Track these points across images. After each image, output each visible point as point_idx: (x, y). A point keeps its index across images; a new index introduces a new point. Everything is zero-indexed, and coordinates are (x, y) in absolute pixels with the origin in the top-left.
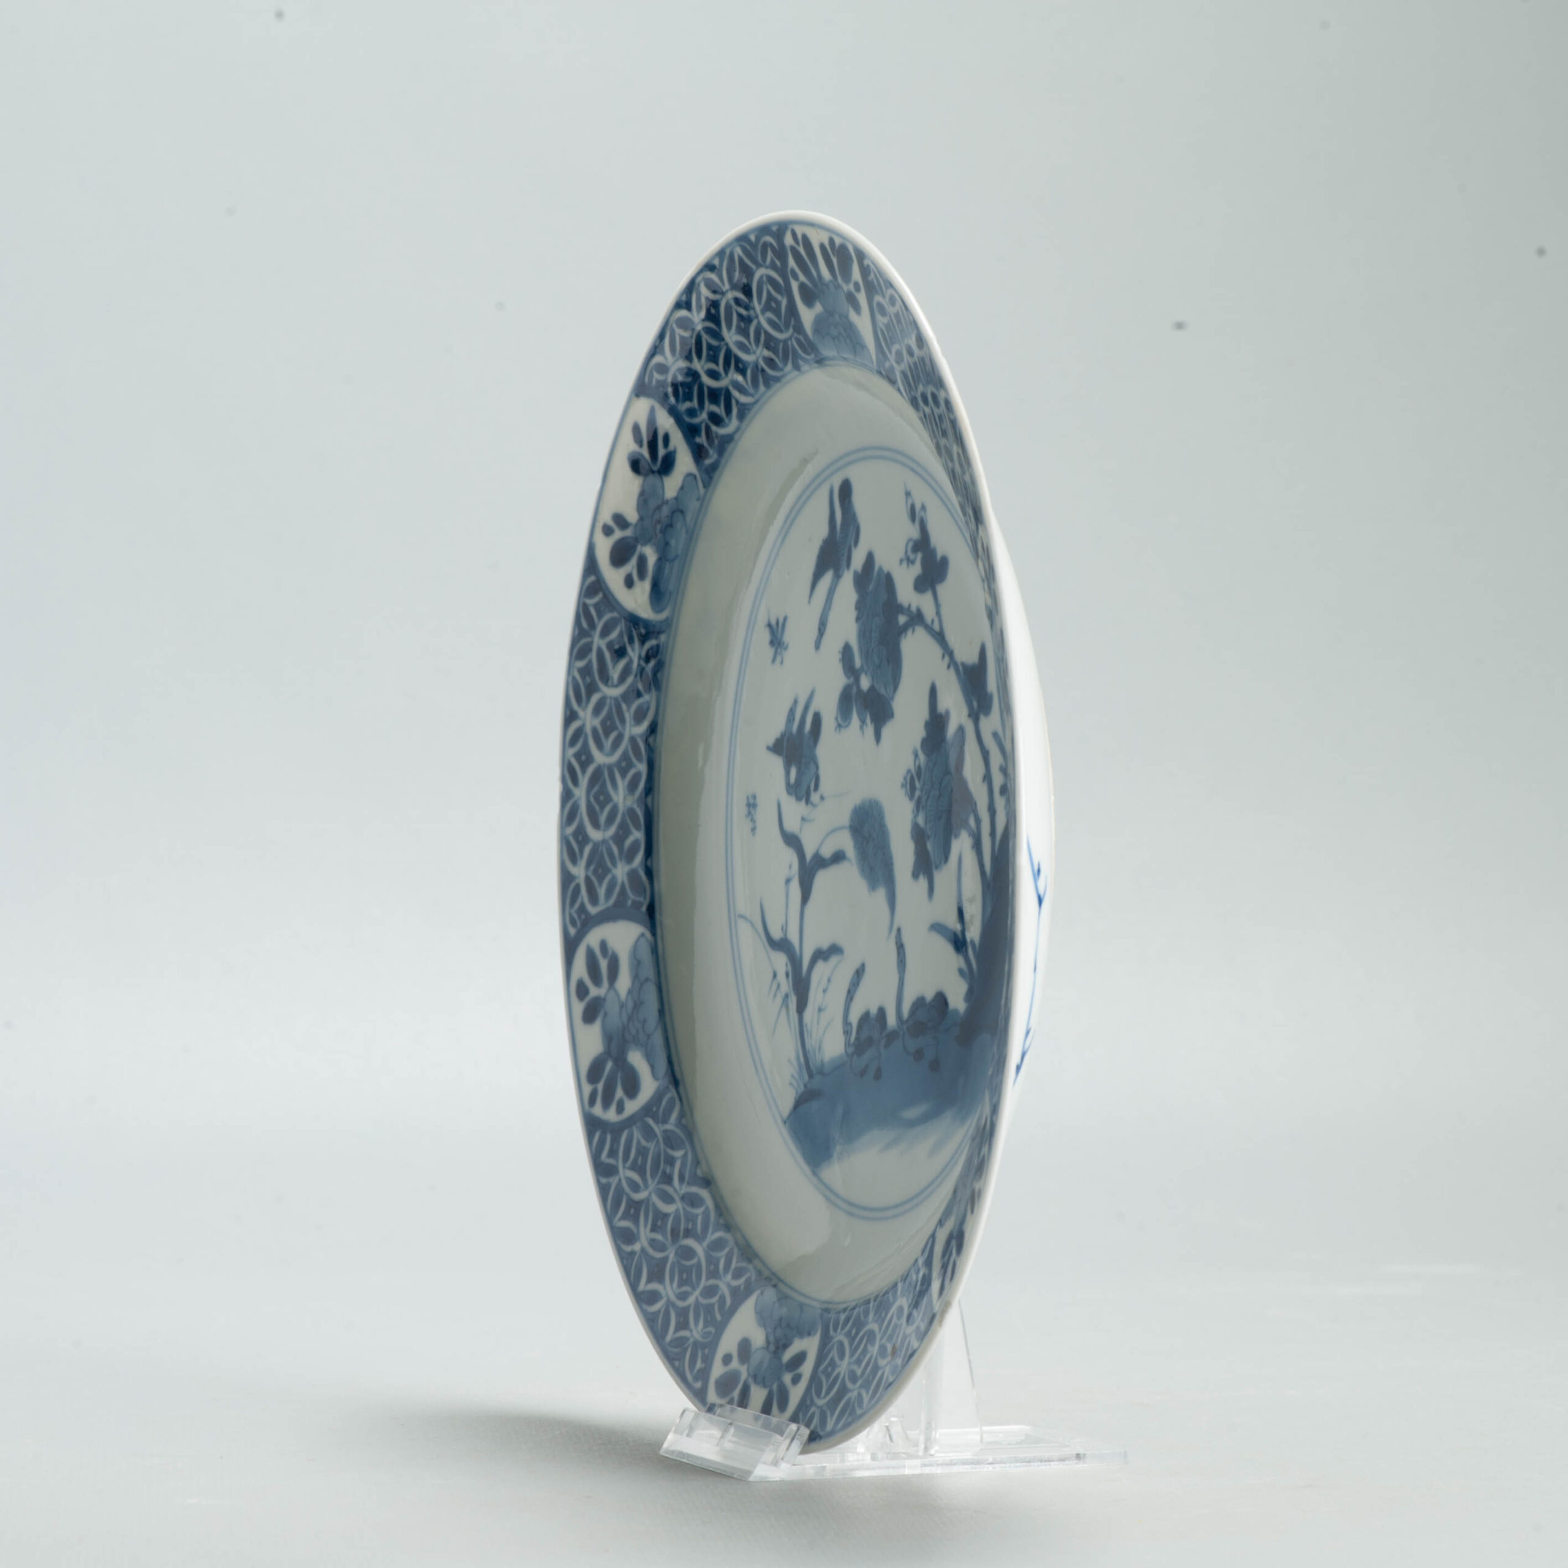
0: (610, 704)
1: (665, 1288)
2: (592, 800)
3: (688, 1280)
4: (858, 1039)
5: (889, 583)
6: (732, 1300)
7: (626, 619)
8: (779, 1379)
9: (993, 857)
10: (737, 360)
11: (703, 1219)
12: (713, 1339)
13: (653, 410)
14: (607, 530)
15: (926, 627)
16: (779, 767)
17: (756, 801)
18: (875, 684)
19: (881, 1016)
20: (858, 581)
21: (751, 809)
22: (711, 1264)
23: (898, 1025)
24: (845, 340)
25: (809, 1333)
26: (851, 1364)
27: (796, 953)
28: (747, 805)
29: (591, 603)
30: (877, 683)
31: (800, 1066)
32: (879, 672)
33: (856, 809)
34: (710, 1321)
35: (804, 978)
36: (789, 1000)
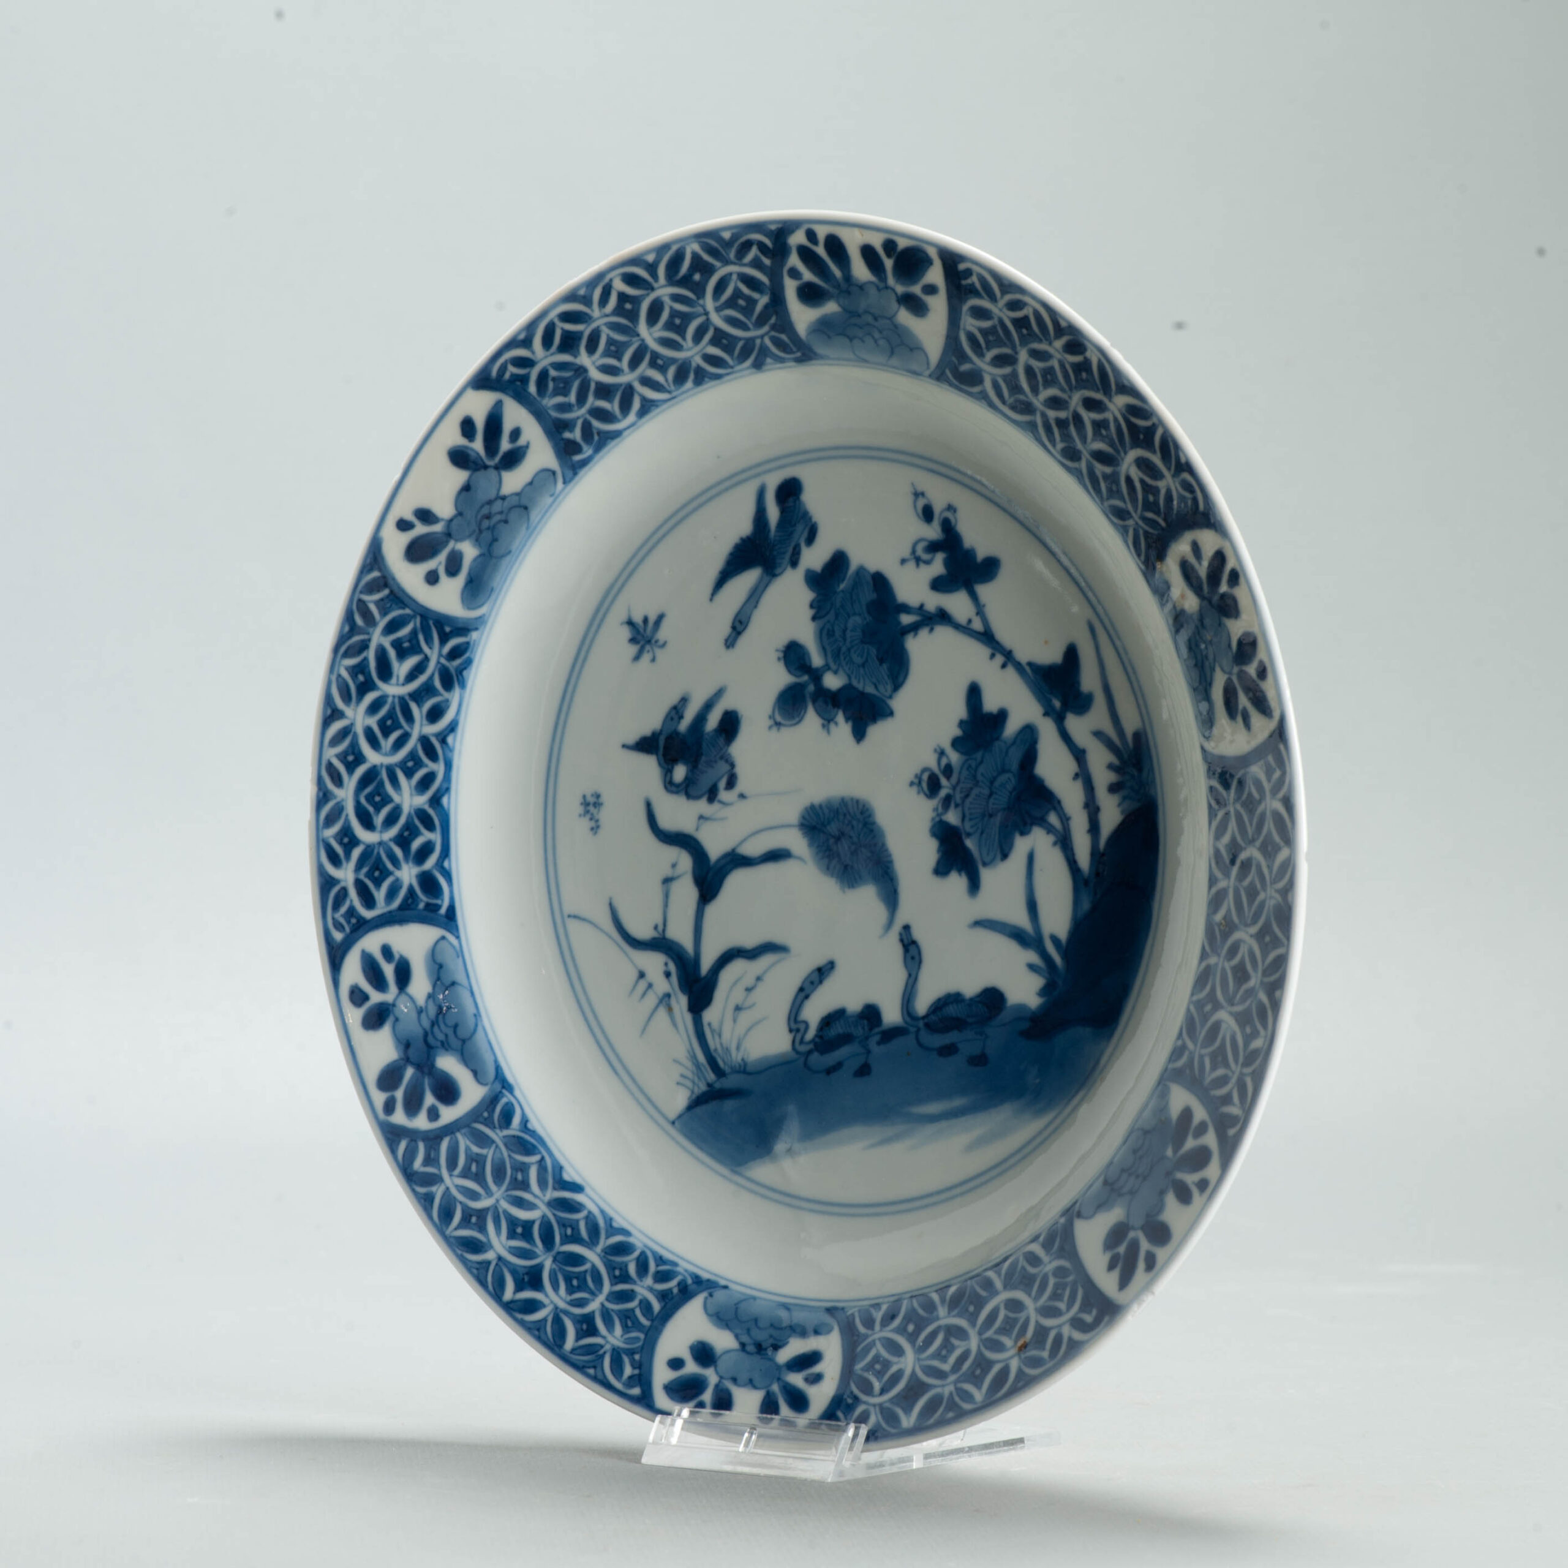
0: (393, 703)
1: (547, 1296)
2: (363, 800)
3: (582, 1286)
4: (821, 1037)
5: (880, 582)
6: (663, 1304)
7: (422, 616)
8: (779, 1379)
9: (1095, 853)
10: (655, 356)
11: (586, 1224)
12: (643, 1344)
13: (499, 405)
14: (403, 525)
15: (957, 626)
16: (649, 765)
17: (601, 800)
18: (855, 683)
19: (871, 1013)
20: (814, 580)
21: (591, 808)
22: (614, 1269)
23: (906, 1022)
24: (876, 341)
25: (817, 1332)
26: (922, 1360)
27: (686, 952)
28: (582, 804)
29: (371, 599)
30: (859, 682)
31: (697, 1065)
32: (862, 671)
33: (812, 807)
34: (632, 1327)
35: (705, 977)
36: (673, 999)
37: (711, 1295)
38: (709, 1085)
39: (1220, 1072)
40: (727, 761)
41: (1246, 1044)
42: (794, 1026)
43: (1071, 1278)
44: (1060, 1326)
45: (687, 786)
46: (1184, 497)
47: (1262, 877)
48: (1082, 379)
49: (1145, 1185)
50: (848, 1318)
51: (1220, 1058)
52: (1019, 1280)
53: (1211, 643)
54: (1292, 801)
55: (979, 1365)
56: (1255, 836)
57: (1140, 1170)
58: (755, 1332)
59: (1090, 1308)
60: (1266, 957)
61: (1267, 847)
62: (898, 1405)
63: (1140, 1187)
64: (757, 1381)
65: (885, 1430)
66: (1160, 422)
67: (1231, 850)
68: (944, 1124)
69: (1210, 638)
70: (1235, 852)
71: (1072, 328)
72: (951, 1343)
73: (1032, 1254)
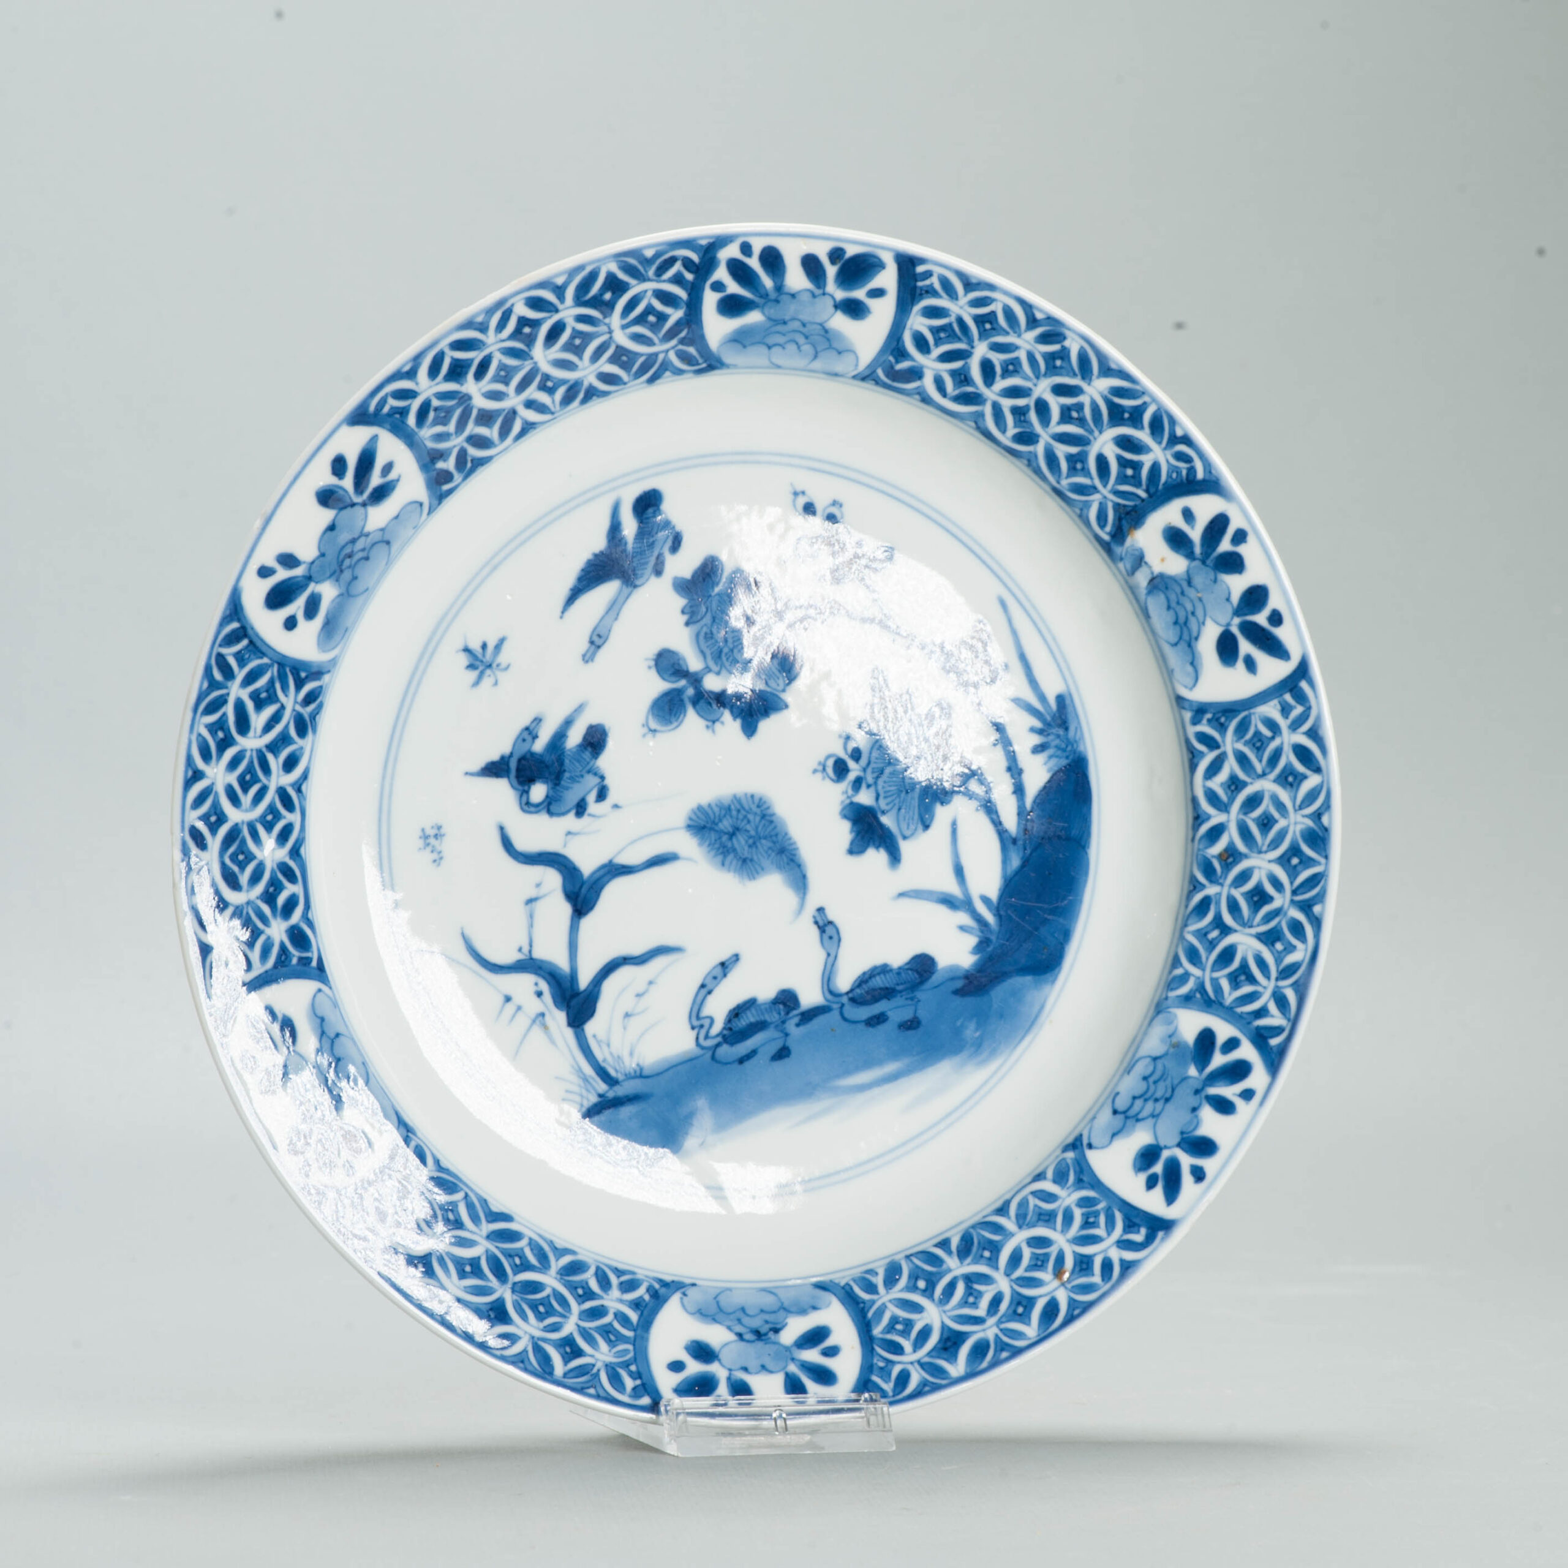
0: (251, 756)
1: (518, 1327)
2: (228, 861)
3: (550, 1312)
4: (730, 1029)
6: (639, 1313)
7: (279, 664)
8: (793, 1359)
9: (1021, 812)
10: (547, 377)
11: (532, 1250)
12: (635, 1354)
13: (374, 439)
14: (264, 572)
15: (851, 616)
16: (502, 789)
17: (443, 831)
19: (787, 999)
20: (684, 587)
21: (432, 841)
22: (576, 1288)
24: (799, 347)
25: (815, 1308)
26: (949, 1311)
27: (561, 969)
28: (420, 838)
29: (229, 652)
31: (585, 1079)
33: (700, 808)
34: (617, 1340)
35: (585, 990)
36: (548, 1018)
37: (685, 1294)
38: (600, 1096)
39: (1247, 989)
40: (595, 774)
41: (1278, 960)
42: (696, 1023)
43: (1101, 1206)
44: (1105, 1251)
45: (549, 804)
46: (1177, 467)
47: (1280, 806)
48: (1055, 367)
49: (1170, 1107)
50: (843, 1288)
51: (1243, 978)
52: (1035, 1218)
53: (1200, 599)
54: (1320, 732)
55: (1019, 1303)
56: (1267, 771)
57: (1159, 1094)
58: (746, 1320)
59: (1136, 1229)
60: (1295, 878)
61: (1286, 778)
62: (939, 1357)
63: (1163, 1109)
64: (770, 1366)
65: (933, 1383)
66: (1154, 400)
67: (1229, 787)
68: (876, 1091)
69: (1199, 595)
70: (1236, 788)
71: (1051, 319)
72: (976, 1290)
73: (1042, 1191)
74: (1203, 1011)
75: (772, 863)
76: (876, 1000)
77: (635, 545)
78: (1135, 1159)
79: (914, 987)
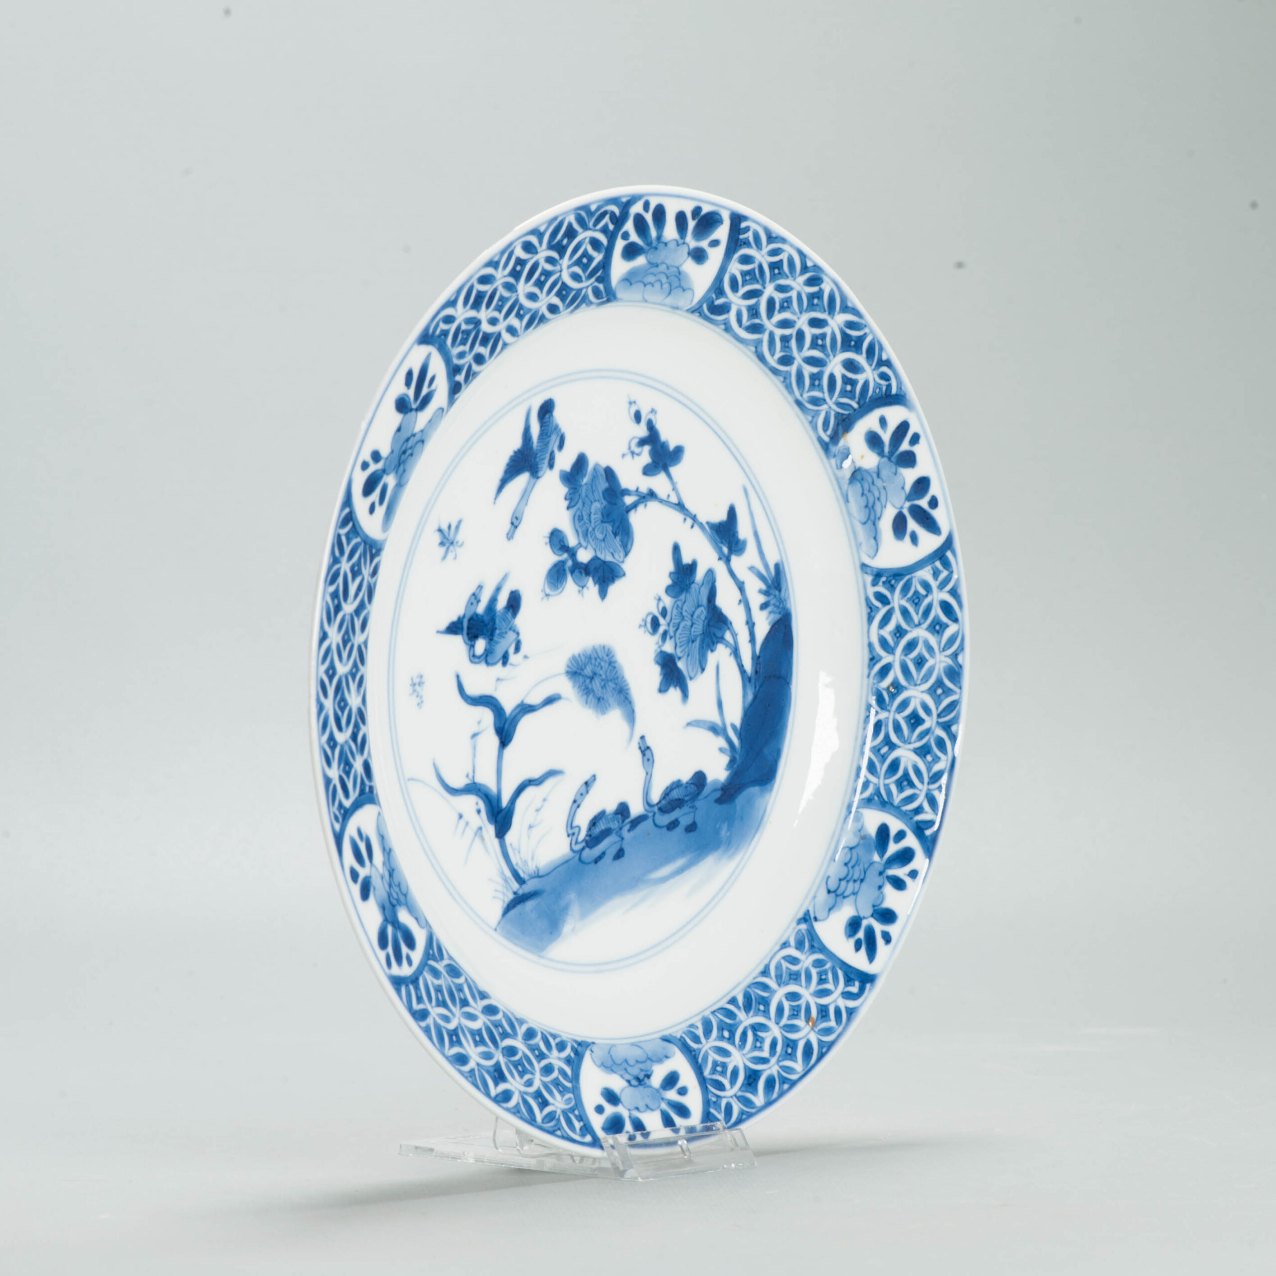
0: (348, 620)
1: (512, 1084)
2: (337, 707)
3: (525, 1070)
4: (590, 836)
5: (609, 473)
6: (571, 1068)
7: (364, 542)
8: (662, 1099)
9: (754, 657)
10: (521, 307)
11: (506, 1021)
12: (576, 1101)
14: (364, 466)
15: (661, 501)
16: (459, 644)
17: (424, 679)
18: (599, 555)
19: (623, 810)
20: (566, 478)
21: (417, 687)
22: (534, 1050)
23: (646, 810)
24: (662, 285)
25: (667, 1057)
26: (747, 1054)
27: (490, 790)
28: (411, 685)
29: (343, 532)
30: (601, 553)
31: (506, 880)
32: (603, 544)
33: (574, 658)
34: (564, 1091)
35: (506, 808)
36: (484, 830)
37: (592, 1051)
39: (908, 792)
40: (514, 631)
41: (929, 769)
43: (828, 966)
44: (835, 1001)
45: (487, 656)
46: (880, 384)
47: (930, 649)
48: (813, 305)
49: (864, 885)
50: (680, 1040)
51: (905, 783)
52: (788, 978)
53: (884, 488)
54: (959, 591)
55: (788, 1046)
56: (922, 621)
57: (856, 877)
58: (629, 1069)
59: (852, 982)
60: (940, 703)
61: (934, 627)
62: (746, 1091)
63: (860, 888)
64: (651, 1106)
65: (748, 1112)
66: (872, 332)
67: (895, 634)
68: (671, 882)
69: (884, 484)
70: (900, 635)
71: (816, 267)
72: (759, 1036)
73: (789, 956)
74: (880, 810)
75: (615, 701)
76: (673, 809)
77: (539, 444)
78: (846, 928)
79: (695, 796)
